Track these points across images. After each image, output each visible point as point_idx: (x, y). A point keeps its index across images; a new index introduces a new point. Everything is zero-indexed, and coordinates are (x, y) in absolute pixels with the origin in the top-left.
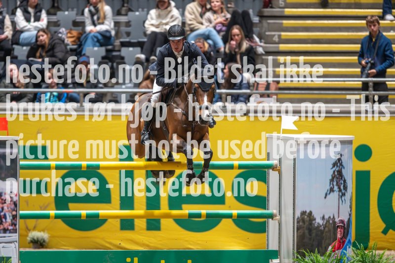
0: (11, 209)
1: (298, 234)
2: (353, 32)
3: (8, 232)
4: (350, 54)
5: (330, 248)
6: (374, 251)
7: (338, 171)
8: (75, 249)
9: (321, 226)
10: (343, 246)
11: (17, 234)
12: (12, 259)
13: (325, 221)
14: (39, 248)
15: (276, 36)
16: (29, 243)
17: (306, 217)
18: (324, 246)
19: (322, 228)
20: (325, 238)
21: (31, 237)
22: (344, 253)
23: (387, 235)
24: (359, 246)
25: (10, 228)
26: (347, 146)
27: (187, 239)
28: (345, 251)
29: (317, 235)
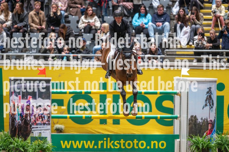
1: (190, 127)
3: (46, 125)
5: (205, 134)
6: (227, 135)
7: (209, 96)
8: (77, 133)
10: (211, 133)
11: (50, 126)
12: (48, 138)
13: (203, 121)
14: (59, 133)
16: (54, 130)
17: (193, 118)
18: (202, 133)
19: (201, 124)
20: (203, 129)
21: (56, 127)
24: (219, 133)
25: (47, 123)
26: (214, 83)
27: (133, 129)
28: (212, 136)
29: (198, 127)
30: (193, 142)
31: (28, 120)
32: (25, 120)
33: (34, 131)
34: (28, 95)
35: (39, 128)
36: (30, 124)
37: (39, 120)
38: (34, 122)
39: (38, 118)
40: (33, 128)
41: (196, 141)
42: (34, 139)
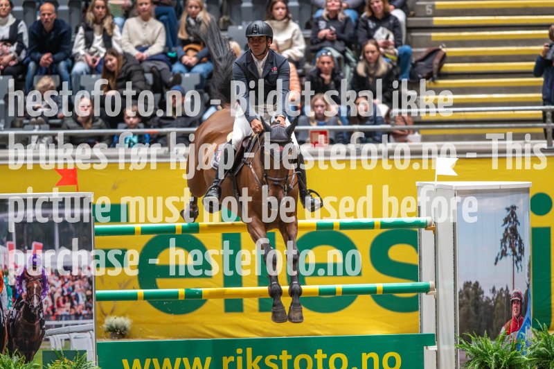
0: (85, 287)
1: (462, 312)
2: (524, 45)
3: (81, 318)
4: (522, 75)
5: (503, 330)
7: (511, 229)
9: (491, 301)
10: (520, 326)
11: (93, 321)
12: (87, 353)
13: (496, 295)
14: (119, 338)
16: (105, 332)
17: (471, 289)
18: (495, 326)
19: (492, 303)
20: (496, 317)
21: (108, 323)
22: (522, 335)
24: (541, 326)
25: (84, 312)
26: (522, 195)
27: (312, 322)
28: (522, 333)
29: (485, 313)
30: (473, 350)
32: (27, 306)
33: (51, 335)
34: (33, 241)
35: (63, 328)
36: (39, 317)
38: (51, 313)
39: (61, 301)
40: (49, 327)
41: (480, 350)
42: (51, 356)
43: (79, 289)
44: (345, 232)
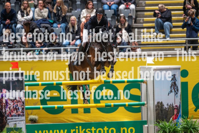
0: (21, 105)
2: (178, 17)
3: (20, 116)
5: (171, 119)
6: (192, 120)
7: (174, 83)
8: (51, 123)
11: (24, 117)
12: (22, 128)
13: (169, 106)
14: (34, 123)
15: (142, 20)
16: (29, 121)
17: (159, 104)
18: (168, 118)
19: (167, 109)
20: (169, 114)
21: (30, 118)
22: (178, 121)
23: (197, 112)
24: (185, 117)
25: (21, 114)
26: (177, 70)
27: (103, 117)
28: (178, 120)
29: (165, 113)
30: (161, 126)
31: (4, 112)
33: (9, 122)
35: (14, 119)
36: (5, 116)
37: (13, 111)
38: (9, 114)
39: (13, 110)
40: (9, 119)
41: (163, 126)
42: (10, 130)
43: (19, 105)
44: (114, 84)
